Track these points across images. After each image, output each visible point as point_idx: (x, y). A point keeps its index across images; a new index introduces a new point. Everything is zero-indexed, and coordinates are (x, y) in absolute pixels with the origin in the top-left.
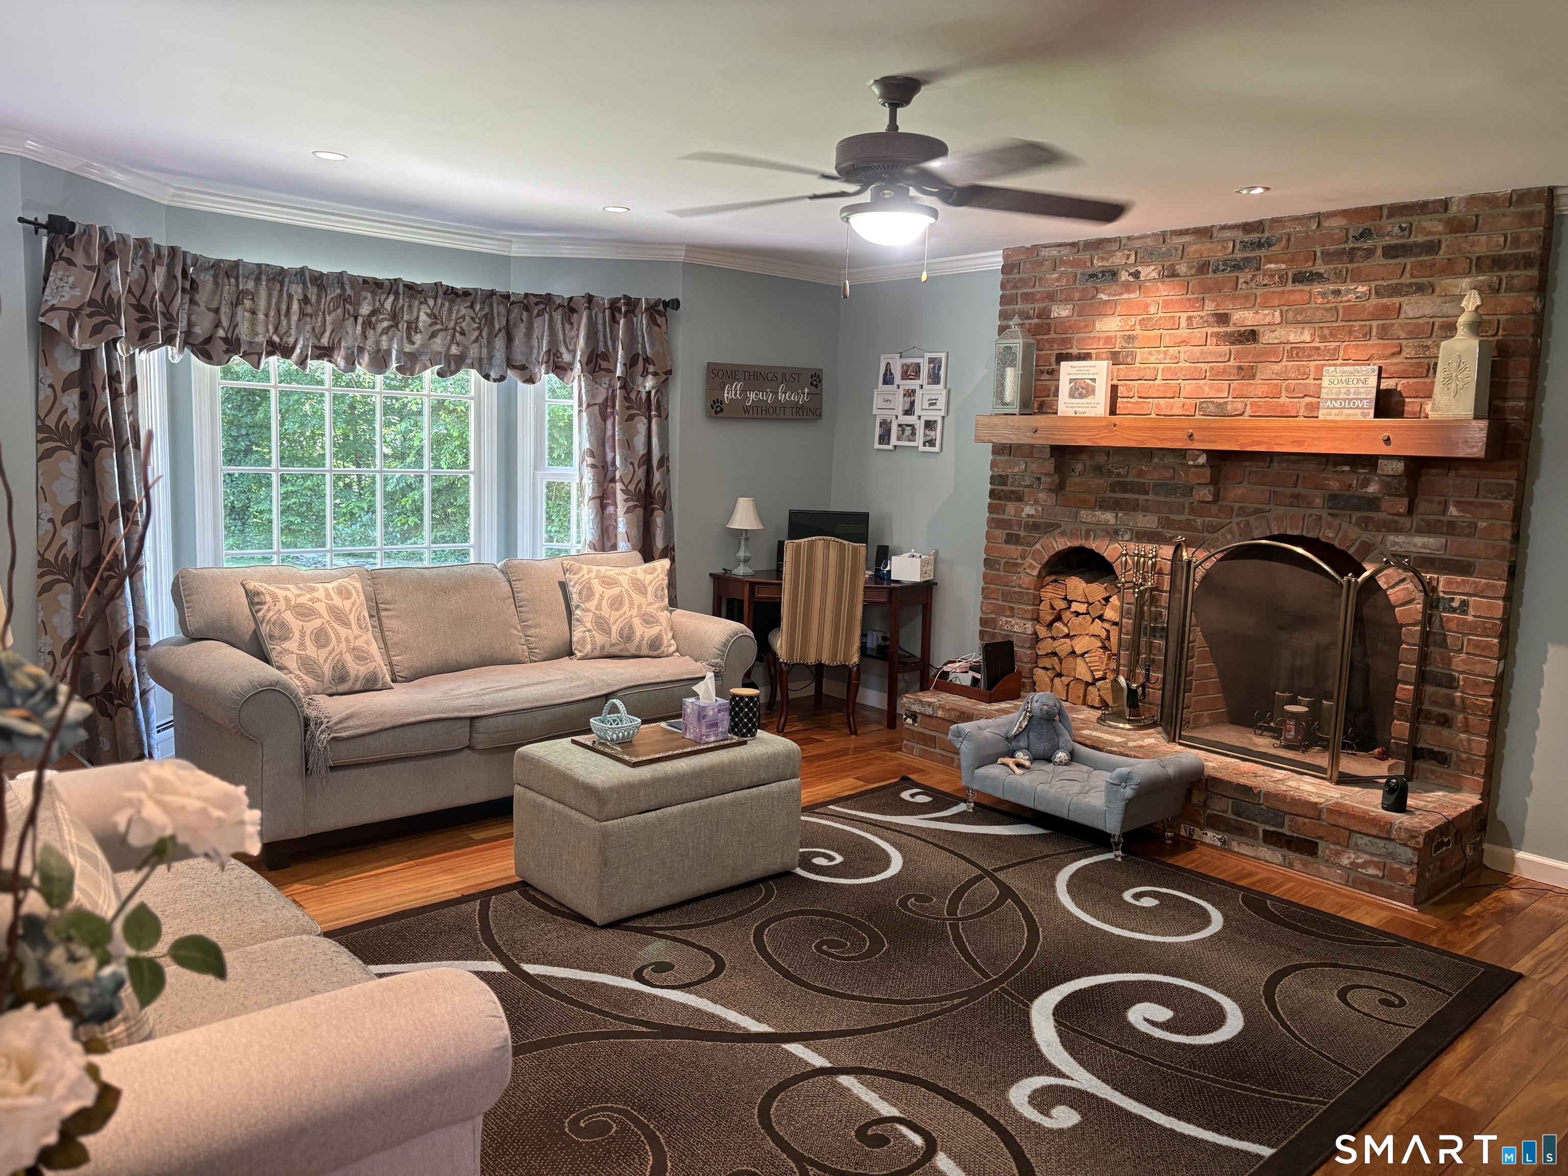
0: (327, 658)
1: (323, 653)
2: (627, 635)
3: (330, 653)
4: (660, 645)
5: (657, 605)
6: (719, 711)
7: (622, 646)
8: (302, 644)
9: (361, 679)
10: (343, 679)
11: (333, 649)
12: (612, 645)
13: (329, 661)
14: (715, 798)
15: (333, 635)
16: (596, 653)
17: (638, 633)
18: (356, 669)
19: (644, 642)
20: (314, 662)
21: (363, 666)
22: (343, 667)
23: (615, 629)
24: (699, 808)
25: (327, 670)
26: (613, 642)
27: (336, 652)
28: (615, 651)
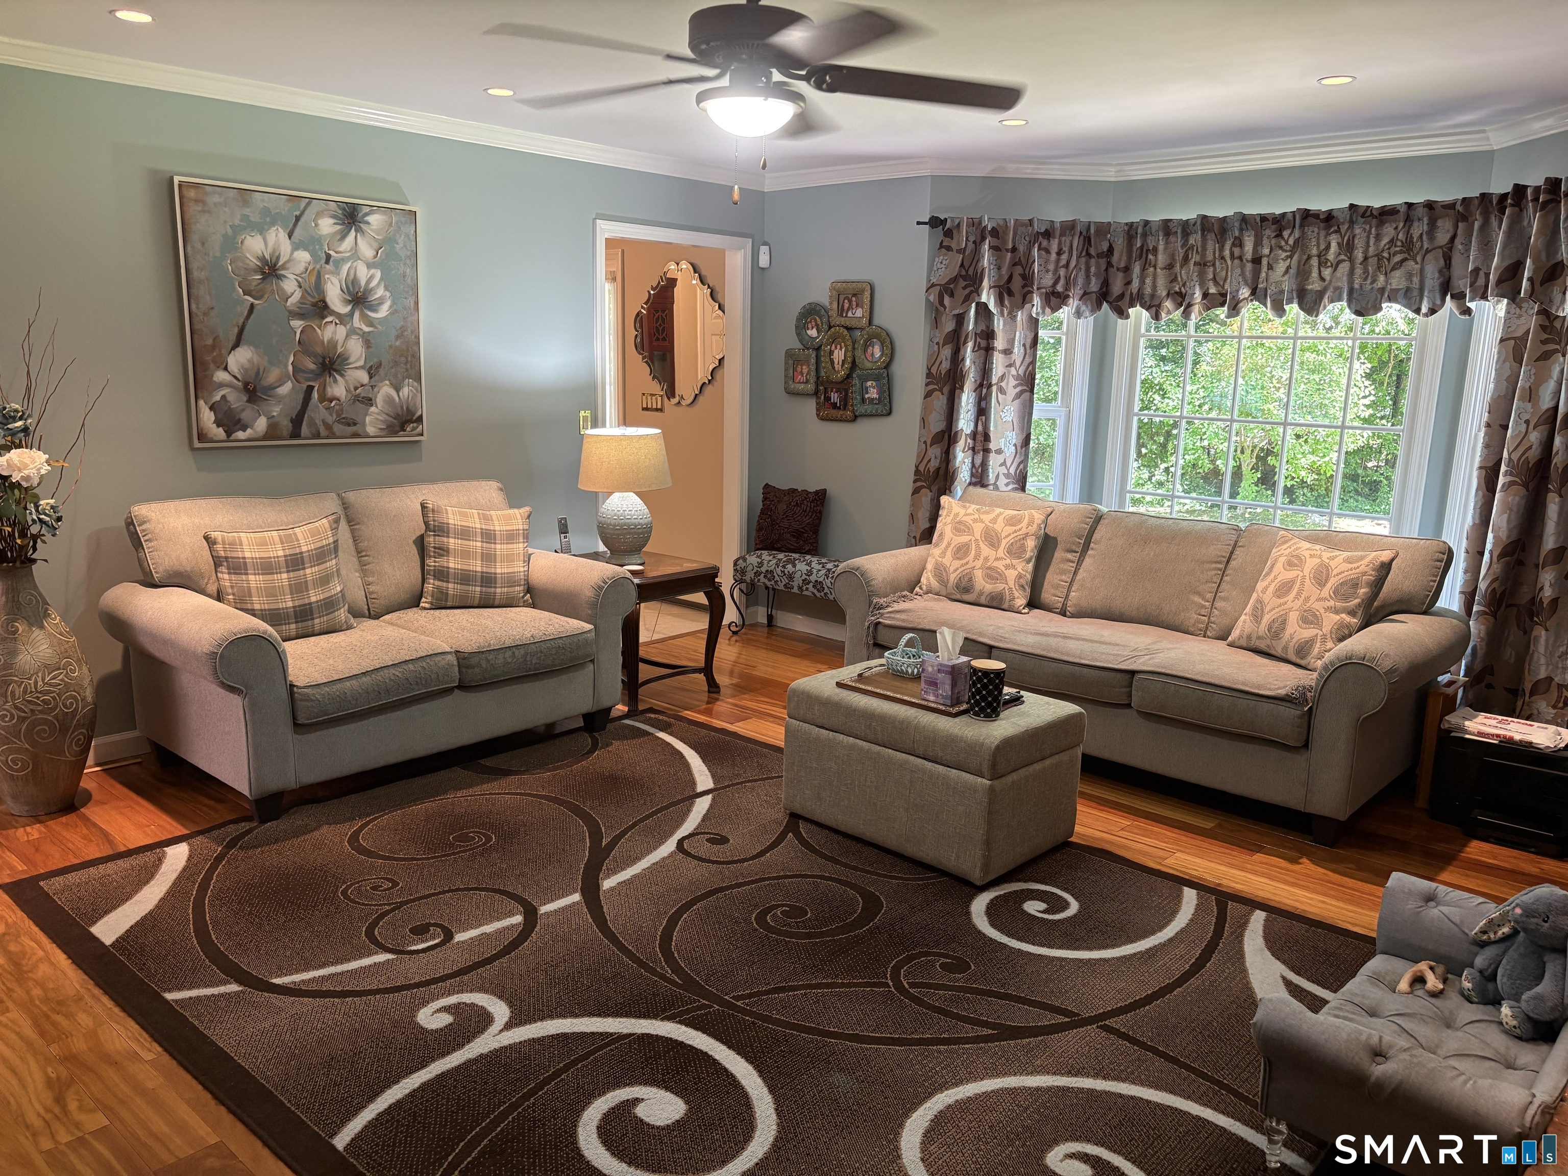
0: (957, 569)
1: (957, 563)
2: (1278, 628)
3: (962, 566)
4: (1308, 654)
5: (1332, 603)
6: (939, 671)
7: (1268, 641)
8: (944, 553)
9: (985, 595)
10: (967, 590)
11: (967, 563)
12: (1259, 638)
13: (958, 572)
14: (887, 750)
15: (973, 552)
16: (1243, 643)
17: (1289, 630)
18: (981, 583)
19: (1292, 644)
20: (945, 569)
21: (990, 584)
22: (970, 580)
23: (1267, 619)
24: (868, 750)
25: (953, 578)
26: (1260, 634)
27: (968, 566)
28: (1262, 645)
